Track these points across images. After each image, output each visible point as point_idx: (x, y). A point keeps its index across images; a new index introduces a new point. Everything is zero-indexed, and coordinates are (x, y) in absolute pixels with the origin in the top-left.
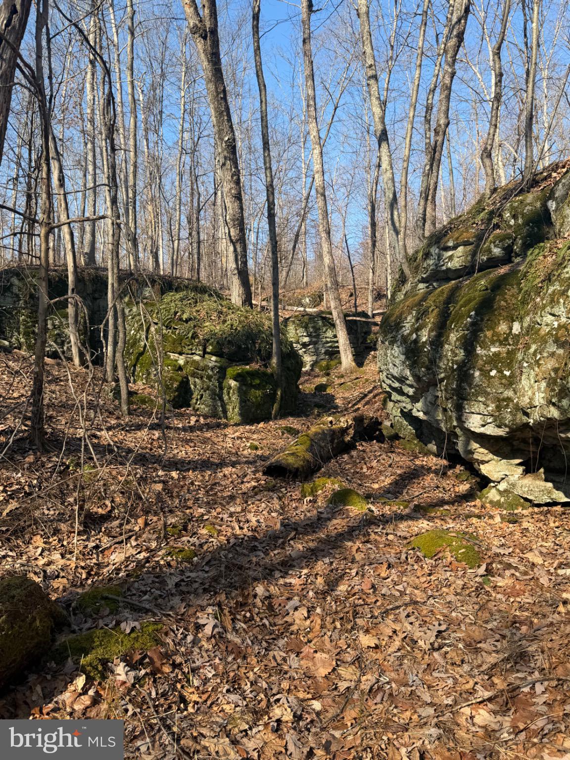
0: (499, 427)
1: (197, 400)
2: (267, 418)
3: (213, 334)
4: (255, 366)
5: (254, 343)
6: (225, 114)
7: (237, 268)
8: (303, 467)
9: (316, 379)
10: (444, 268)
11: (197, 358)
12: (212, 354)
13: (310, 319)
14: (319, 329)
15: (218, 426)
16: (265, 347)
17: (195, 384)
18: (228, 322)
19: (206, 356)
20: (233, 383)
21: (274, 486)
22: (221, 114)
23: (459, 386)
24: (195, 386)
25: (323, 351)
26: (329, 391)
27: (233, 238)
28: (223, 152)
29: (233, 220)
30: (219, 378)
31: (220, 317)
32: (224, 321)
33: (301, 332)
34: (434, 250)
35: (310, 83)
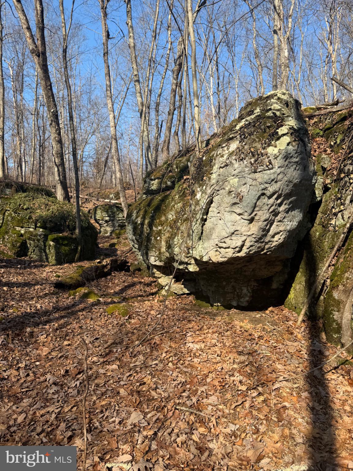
0: (161, 261)
1: (31, 252)
2: (71, 262)
3: (40, 217)
4: (65, 234)
5: (66, 222)
6: (51, 97)
7: (60, 180)
8: (75, 283)
9: (112, 240)
10: (151, 189)
11: (31, 230)
12: (40, 227)
13: (109, 207)
14: (115, 213)
15: (42, 266)
16: (72, 224)
17: (31, 244)
18: (51, 210)
19: (37, 229)
20: (52, 243)
21: (57, 292)
22: (49, 97)
23: (147, 244)
24: (30, 245)
25: (117, 225)
26: (117, 247)
27: (57, 163)
28: (50, 117)
29: (57, 154)
30: (44, 240)
31: (46, 207)
32: (49, 210)
33: (105, 214)
34: (148, 180)
35: (107, 77)
